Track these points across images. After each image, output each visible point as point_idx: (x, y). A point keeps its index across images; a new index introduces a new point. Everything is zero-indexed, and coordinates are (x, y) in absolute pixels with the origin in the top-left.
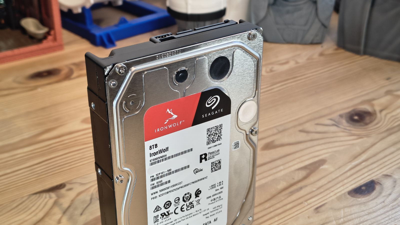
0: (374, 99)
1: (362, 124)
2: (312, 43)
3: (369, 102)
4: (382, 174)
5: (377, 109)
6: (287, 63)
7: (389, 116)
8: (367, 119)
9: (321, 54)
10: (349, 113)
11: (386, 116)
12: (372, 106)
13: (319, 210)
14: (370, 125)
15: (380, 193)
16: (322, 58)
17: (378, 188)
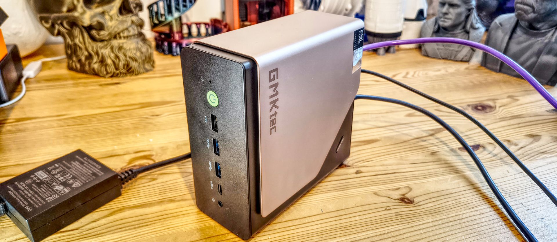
0: (497, 99)
1: (483, 112)
2: (462, 61)
3: (494, 100)
4: (487, 142)
5: (498, 105)
6: (439, 70)
7: (505, 110)
8: (488, 110)
9: (467, 69)
10: (475, 104)
11: (502, 110)
12: (495, 103)
13: (434, 153)
14: (489, 114)
15: (482, 152)
16: (467, 71)
17: (481, 149)
